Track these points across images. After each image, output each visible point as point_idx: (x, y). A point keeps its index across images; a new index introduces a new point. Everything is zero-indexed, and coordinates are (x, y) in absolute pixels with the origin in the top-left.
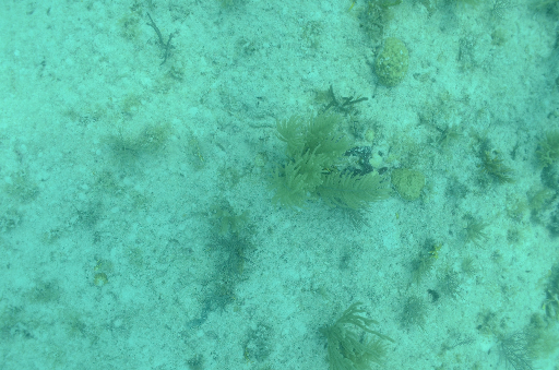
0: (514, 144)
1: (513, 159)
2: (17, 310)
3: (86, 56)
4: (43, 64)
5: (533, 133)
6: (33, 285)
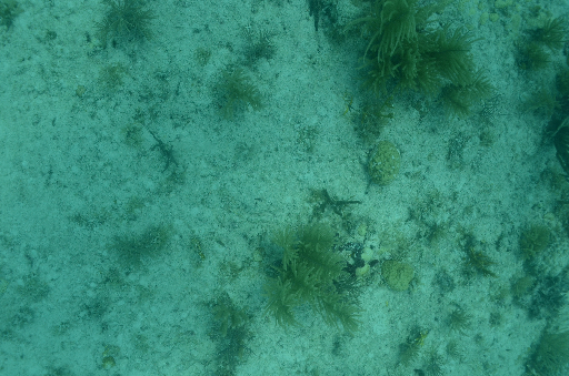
0: (499, 234)
1: (497, 248)
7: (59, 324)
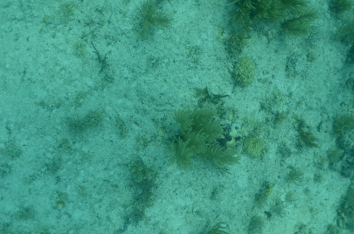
0: (319, 122)
1: (319, 131)
2: (8, 225)
3: (52, 67)
4: (25, 72)
5: (331, 115)
6: (18, 209)
7: (27, 176)
